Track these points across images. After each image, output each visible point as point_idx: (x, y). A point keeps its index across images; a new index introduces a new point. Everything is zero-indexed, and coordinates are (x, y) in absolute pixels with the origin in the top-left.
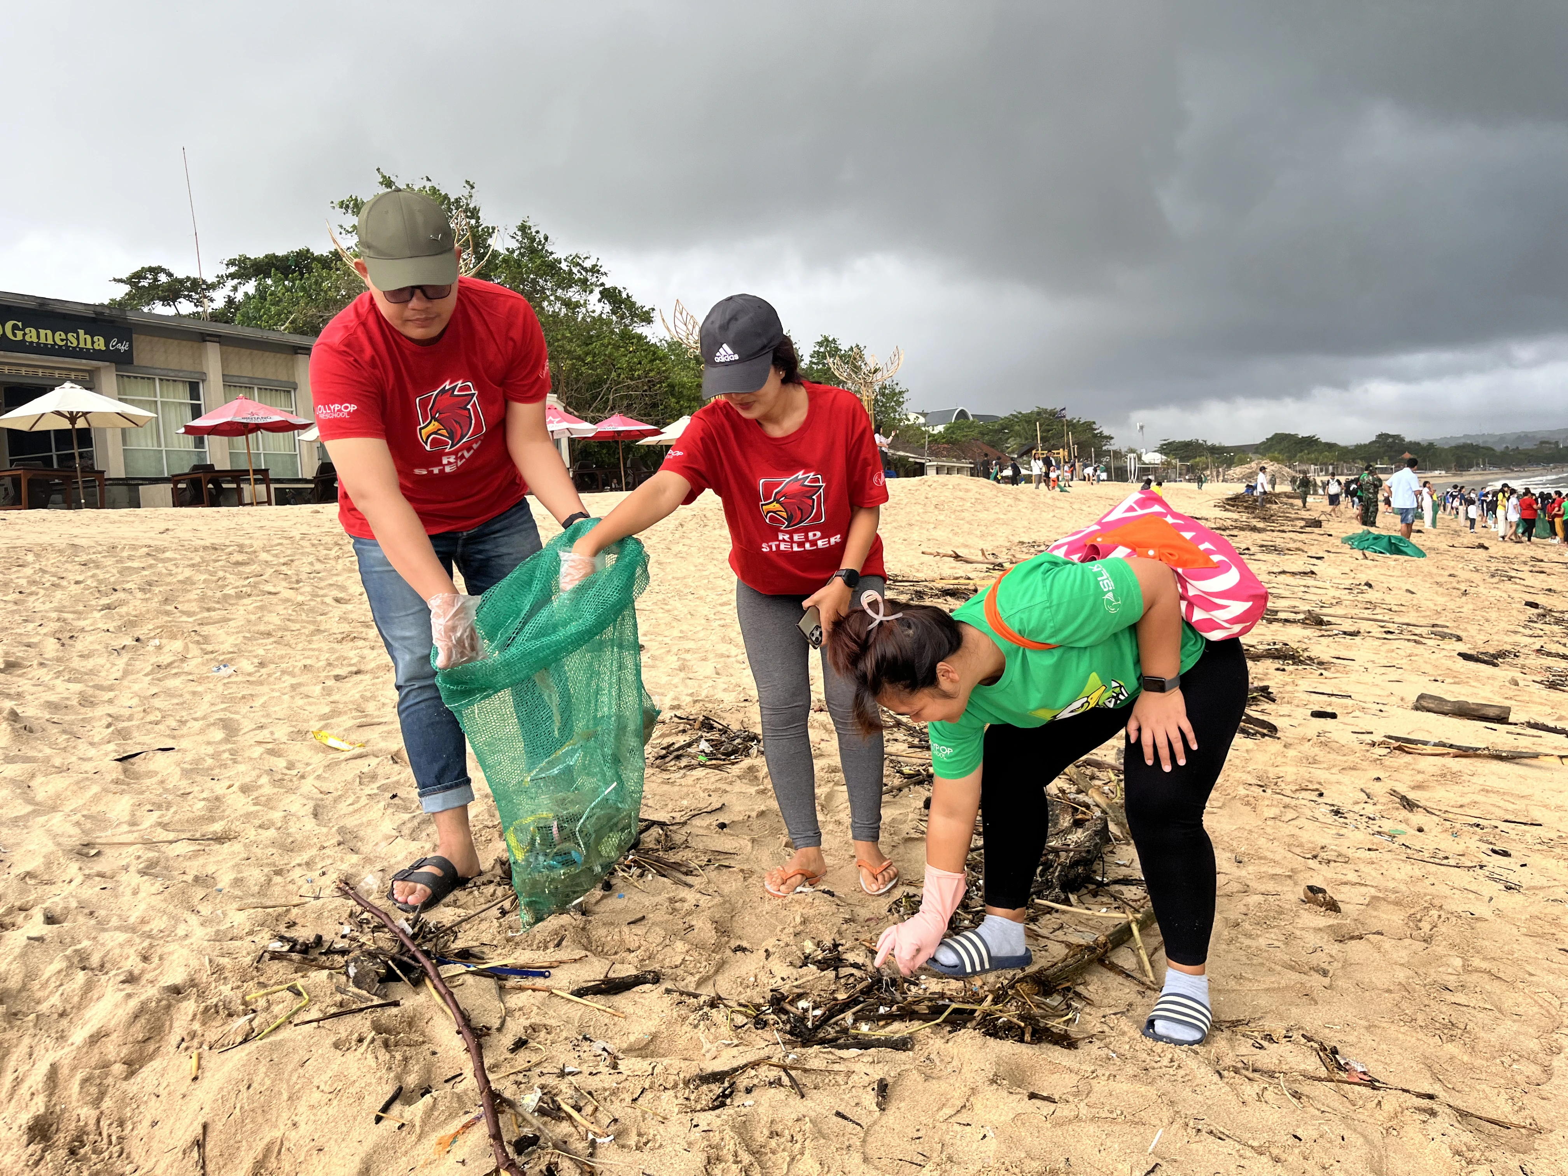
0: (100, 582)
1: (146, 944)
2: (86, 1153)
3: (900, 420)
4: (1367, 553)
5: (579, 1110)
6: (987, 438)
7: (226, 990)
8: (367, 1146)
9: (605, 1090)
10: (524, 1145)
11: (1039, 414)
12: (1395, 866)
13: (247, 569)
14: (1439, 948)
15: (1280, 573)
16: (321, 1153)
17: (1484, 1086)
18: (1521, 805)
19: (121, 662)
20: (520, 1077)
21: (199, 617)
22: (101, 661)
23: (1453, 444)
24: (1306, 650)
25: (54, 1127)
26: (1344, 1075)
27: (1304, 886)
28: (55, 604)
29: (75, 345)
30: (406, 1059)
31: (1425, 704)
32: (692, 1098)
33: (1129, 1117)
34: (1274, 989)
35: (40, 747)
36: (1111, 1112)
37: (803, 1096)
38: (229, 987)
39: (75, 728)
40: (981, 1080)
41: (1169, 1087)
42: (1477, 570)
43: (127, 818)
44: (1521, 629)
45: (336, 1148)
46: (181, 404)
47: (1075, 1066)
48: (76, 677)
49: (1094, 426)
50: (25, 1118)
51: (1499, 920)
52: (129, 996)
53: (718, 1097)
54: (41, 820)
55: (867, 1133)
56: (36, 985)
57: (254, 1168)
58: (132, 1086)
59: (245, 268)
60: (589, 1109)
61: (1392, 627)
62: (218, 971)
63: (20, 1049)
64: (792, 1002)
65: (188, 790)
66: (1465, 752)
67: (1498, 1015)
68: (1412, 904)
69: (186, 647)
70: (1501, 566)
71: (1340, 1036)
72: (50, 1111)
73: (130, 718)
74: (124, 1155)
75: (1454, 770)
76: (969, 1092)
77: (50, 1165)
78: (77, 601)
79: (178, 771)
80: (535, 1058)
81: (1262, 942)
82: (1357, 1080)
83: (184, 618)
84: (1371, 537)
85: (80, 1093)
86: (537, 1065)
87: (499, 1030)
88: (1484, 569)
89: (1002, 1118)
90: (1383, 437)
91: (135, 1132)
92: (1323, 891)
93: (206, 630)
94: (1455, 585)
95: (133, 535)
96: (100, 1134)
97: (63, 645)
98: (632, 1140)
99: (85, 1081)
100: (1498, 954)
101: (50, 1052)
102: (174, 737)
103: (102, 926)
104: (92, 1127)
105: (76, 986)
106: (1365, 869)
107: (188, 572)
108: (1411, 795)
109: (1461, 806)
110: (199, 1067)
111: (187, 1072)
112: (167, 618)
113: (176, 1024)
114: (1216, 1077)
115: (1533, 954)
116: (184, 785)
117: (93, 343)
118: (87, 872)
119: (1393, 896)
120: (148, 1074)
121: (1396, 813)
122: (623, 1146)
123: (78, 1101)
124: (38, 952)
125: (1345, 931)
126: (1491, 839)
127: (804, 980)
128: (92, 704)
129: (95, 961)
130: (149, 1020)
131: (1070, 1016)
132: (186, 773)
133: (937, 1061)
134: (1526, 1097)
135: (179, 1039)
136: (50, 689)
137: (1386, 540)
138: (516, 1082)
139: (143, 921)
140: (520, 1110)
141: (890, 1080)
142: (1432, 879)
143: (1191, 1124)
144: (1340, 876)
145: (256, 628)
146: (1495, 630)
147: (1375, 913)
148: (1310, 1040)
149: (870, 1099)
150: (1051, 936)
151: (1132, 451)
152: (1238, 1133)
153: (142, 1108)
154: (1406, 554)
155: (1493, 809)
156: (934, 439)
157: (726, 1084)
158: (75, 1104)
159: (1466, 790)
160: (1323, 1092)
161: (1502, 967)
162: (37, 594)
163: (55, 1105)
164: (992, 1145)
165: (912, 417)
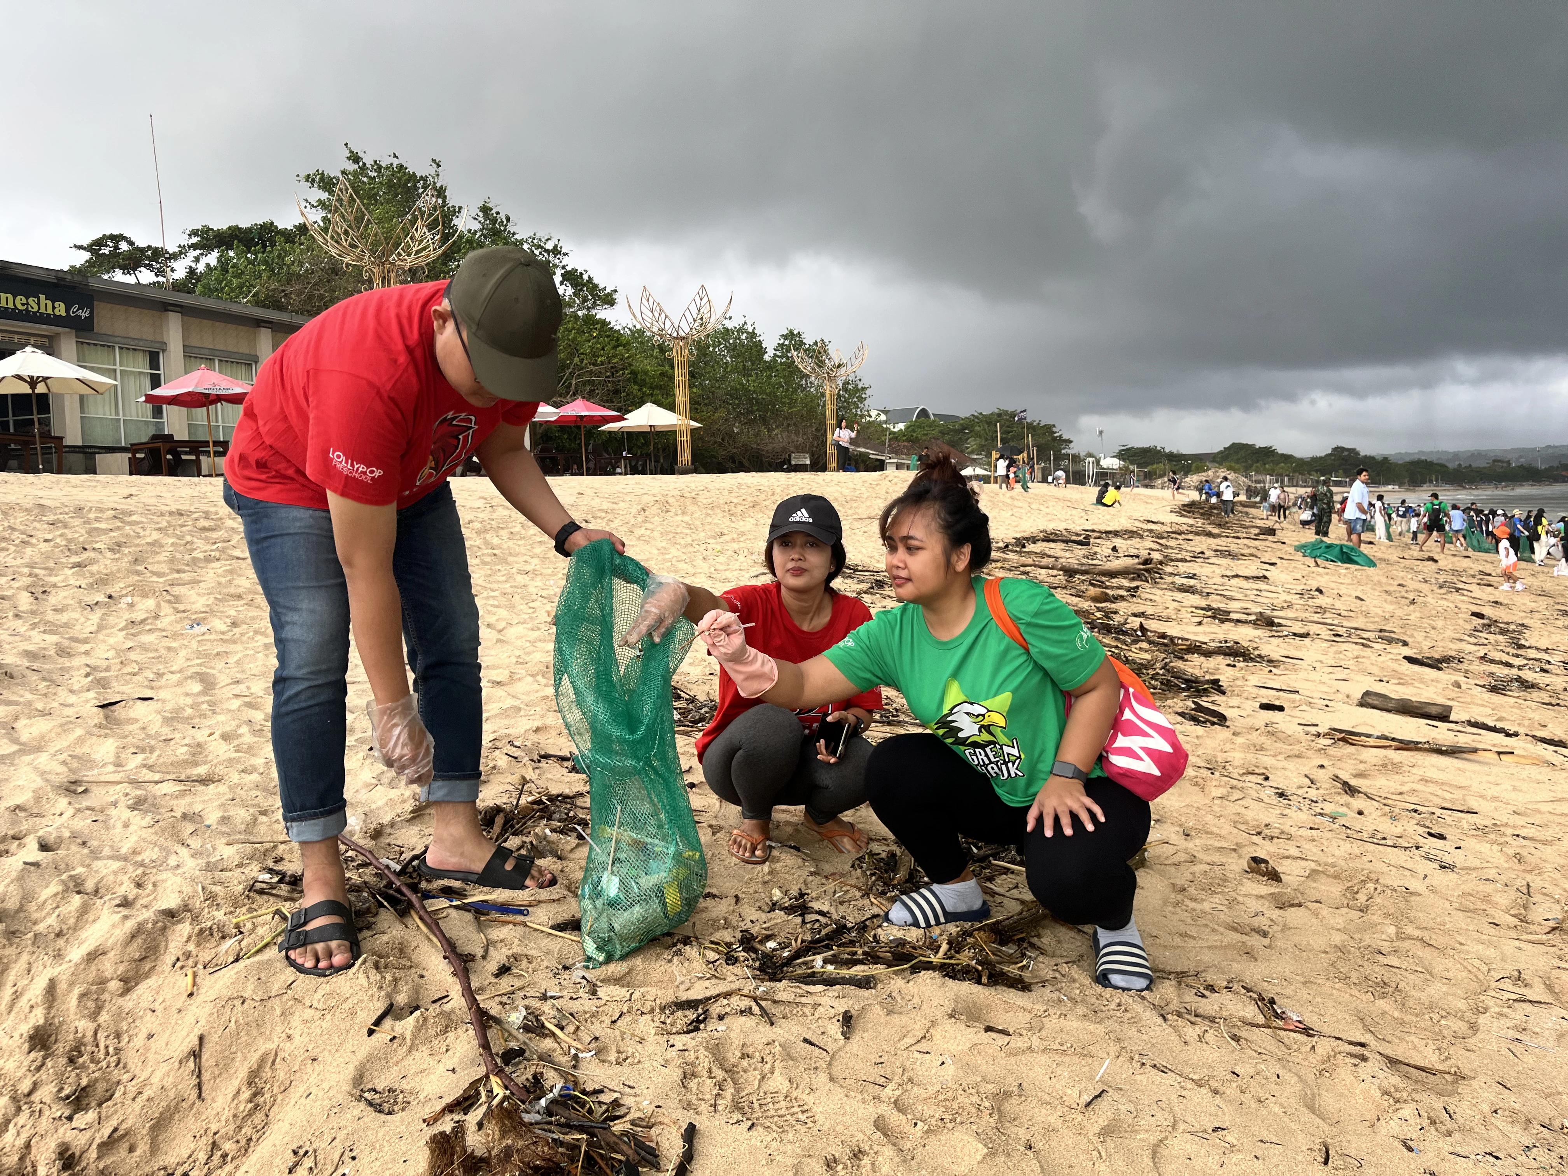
0: (70, 541)
1: (140, 871)
2: (84, 1062)
3: (862, 416)
4: (1319, 561)
5: (562, 1028)
6: (947, 437)
7: (219, 915)
8: (361, 1055)
9: (586, 1013)
10: (511, 1056)
11: (999, 415)
12: (1335, 844)
13: (214, 535)
14: (1375, 917)
15: (1234, 576)
16: (315, 1063)
17: (1413, 1038)
18: (1458, 794)
19: (95, 617)
20: (505, 999)
21: (169, 577)
22: (75, 615)
23: (1408, 459)
24: (1257, 648)
25: (53, 1038)
26: (1280, 1023)
27: (1248, 857)
28: (26, 560)
29: (36, 309)
30: (396, 980)
31: (1370, 701)
32: (668, 1021)
33: (1078, 1050)
34: (1216, 947)
35: (22, 692)
36: (1062, 1045)
37: (772, 1024)
38: (222, 912)
39: (55, 677)
40: (939, 1014)
41: (1117, 1027)
42: (1426, 581)
43: (112, 760)
44: (1466, 638)
45: (330, 1058)
46: (140, 373)
47: (1029, 1006)
48: (51, 629)
49: (1054, 429)
50: (25, 1029)
51: (1432, 896)
52: (126, 917)
53: (693, 1021)
54: (27, 759)
55: (832, 1058)
56: (32, 906)
57: (249, 1077)
58: (128, 1002)
59: (208, 239)
60: (571, 1028)
61: (1341, 631)
62: (211, 898)
63: (18, 965)
64: (762, 942)
65: (170, 737)
66: (1406, 746)
67: (1429, 977)
68: (1350, 878)
69: (158, 605)
70: (1449, 578)
71: (1278, 990)
72: (48, 1023)
73: (107, 669)
74: (121, 1065)
75: (1395, 761)
76: (929, 1024)
77: (51, 1071)
78: (48, 557)
79: (159, 717)
80: (518, 983)
81: (1206, 906)
82: (1292, 1027)
83: (155, 579)
84: (1323, 545)
85: (78, 1006)
86: (521, 989)
87: (484, 957)
88: (1433, 580)
89: (960, 1048)
90: (1338, 450)
91: (132, 1044)
92: (1266, 862)
93: (176, 590)
94: (1404, 594)
95: (97, 498)
96: (97, 1046)
97: (36, 599)
98: (613, 1056)
99: (83, 996)
100: (1431, 924)
101: (48, 968)
102: (152, 688)
103: (95, 855)
104: (89, 1038)
105: (73, 909)
106: (1307, 846)
107: (156, 536)
108: (1353, 782)
109: (1401, 793)
110: (194, 984)
111: (182, 990)
112: (137, 578)
113: (172, 945)
114: (1160, 1020)
115: (1464, 926)
116: (166, 731)
117: (54, 308)
118: (77, 806)
119: (1332, 870)
120: (143, 991)
121: (1338, 798)
122: (604, 1061)
123: (76, 1014)
124: (34, 877)
125: (1285, 899)
126: (1428, 823)
127: (772, 923)
128: (69, 655)
129: (90, 885)
130: (145, 940)
131: (1024, 963)
132: (167, 721)
133: (899, 999)
134: (1453, 1048)
135: (174, 958)
136: (26, 640)
137: (1338, 548)
138: (501, 1003)
139: (135, 852)
140: (506, 1026)
141: (854, 1013)
142: (1370, 858)
143: (1137, 1057)
144: (1282, 851)
145: (226, 591)
146: (1441, 637)
147: (1314, 885)
148: (1249, 990)
149: (835, 1029)
150: (1007, 894)
151: (1090, 455)
152: (1180, 1067)
153: (138, 1023)
154: (1357, 563)
155: (1432, 797)
156: (895, 437)
157: (700, 1011)
158: (72, 1017)
159: (1406, 779)
160: (1261, 1037)
161: (1434, 937)
162: (8, 550)
163: (54, 1017)
164: (950, 1070)
165: (874, 413)
